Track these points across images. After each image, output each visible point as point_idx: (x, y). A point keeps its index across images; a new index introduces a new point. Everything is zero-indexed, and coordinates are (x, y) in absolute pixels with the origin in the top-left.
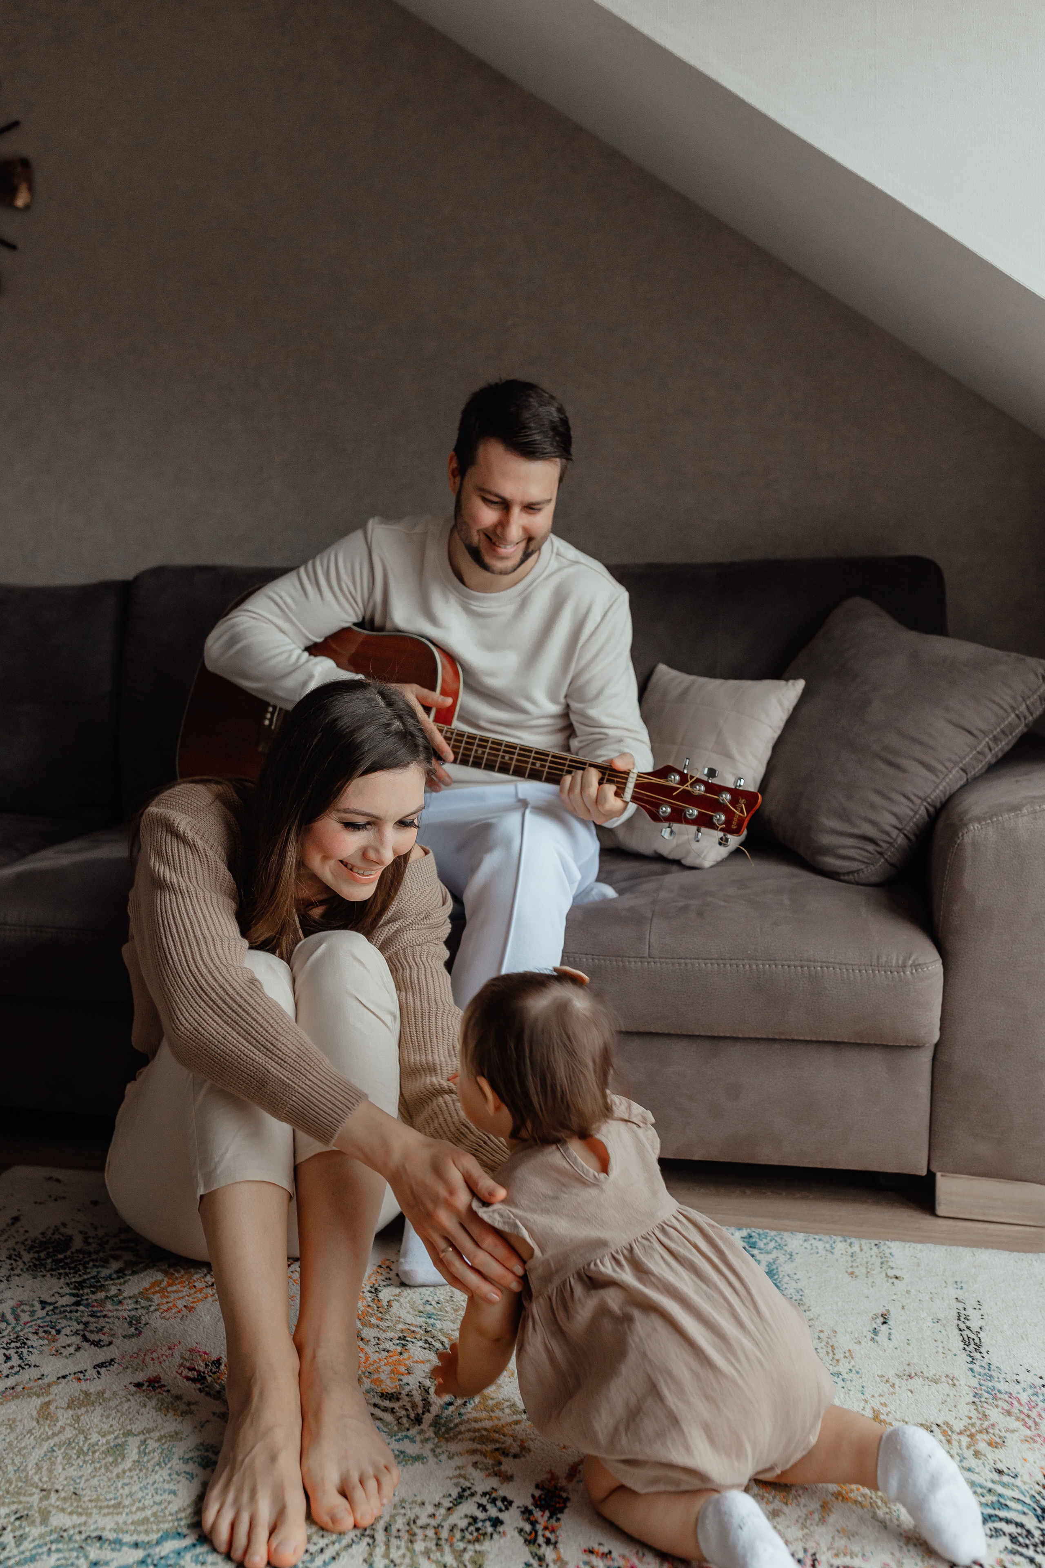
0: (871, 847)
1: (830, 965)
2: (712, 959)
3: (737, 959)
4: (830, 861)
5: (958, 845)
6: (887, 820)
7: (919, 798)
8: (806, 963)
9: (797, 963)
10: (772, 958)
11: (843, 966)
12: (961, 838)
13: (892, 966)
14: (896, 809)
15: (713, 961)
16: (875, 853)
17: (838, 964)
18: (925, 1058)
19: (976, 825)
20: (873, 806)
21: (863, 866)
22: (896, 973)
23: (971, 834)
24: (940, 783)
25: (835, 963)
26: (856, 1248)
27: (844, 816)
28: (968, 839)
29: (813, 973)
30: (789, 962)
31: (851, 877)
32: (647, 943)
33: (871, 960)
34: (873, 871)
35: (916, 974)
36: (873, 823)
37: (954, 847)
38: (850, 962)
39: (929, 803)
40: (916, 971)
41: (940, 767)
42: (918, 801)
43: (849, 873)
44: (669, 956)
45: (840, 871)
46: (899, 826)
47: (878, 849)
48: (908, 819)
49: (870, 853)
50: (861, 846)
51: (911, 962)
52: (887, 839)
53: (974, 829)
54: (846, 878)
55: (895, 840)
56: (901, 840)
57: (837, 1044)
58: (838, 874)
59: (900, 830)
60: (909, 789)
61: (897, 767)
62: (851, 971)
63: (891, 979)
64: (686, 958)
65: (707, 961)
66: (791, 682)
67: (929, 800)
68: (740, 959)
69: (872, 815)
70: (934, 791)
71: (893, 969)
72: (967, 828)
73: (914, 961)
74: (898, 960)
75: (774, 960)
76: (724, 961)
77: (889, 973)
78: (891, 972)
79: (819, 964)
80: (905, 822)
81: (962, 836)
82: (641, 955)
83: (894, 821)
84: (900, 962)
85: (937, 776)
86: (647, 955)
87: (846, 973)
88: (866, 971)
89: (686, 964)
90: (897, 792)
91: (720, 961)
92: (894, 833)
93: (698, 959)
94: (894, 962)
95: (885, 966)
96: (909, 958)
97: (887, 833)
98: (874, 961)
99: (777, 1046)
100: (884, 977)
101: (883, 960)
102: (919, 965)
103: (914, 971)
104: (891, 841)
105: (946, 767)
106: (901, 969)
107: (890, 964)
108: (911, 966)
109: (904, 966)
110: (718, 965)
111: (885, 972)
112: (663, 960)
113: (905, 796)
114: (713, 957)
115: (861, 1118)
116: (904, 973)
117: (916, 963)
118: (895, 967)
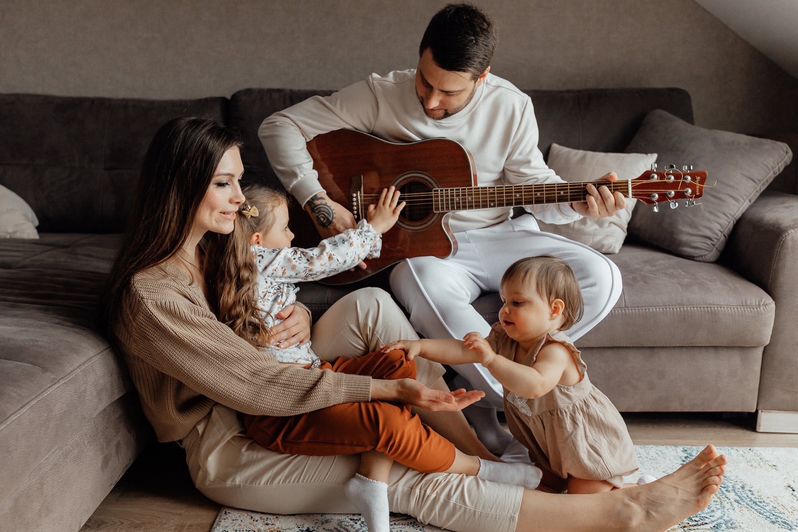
0: (709, 242)
1: (722, 306)
2: (659, 306)
3: (673, 305)
4: (688, 250)
5: (783, 241)
6: (716, 227)
7: (731, 215)
8: (709, 306)
9: (705, 306)
10: (691, 304)
11: (729, 306)
12: (785, 238)
13: (753, 306)
14: (720, 221)
15: (660, 307)
16: (711, 244)
17: (726, 305)
18: (759, 352)
19: (792, 231)
20: (709, 220)
21: (707, 253)
22: (755, 309)
23: (790, 236)
24: (741, 207)
25: (724, 305)
26: (741, 452)
27: (693, 225)
28: (789, 238)
29: (713, 311)
30: (700, 306)
31: (701, 259)
32: (624, 300)
33: (742, 303)
34: (712, 255)
35: (765, 309)
36: (710, 229)
37: (780, 243)
38: (732, 304)
39: (735, 218)
40: (765, 307)
41: (741, 199)
42: (730, 217)
43: (699, 257)
44: (636, 306)
45: (695, 255)
46: (722, 230)
47: (712, 243)
48: (726, 226)
49: (709, 245)
50: (704, 241)
51: (762, 303)
52: (717, 237)
53: (792, 233)
54: (698, 259)
55: (720, 238)
56: (723, 238)
57: (716, 347)
58: (694, 257)
59: (721, 232)
60: (726, 211)
61: (720, 199)
62: (732, 309)
63: (753, 313)
64: (646, 306)
65: (657, 307)
66: (649, 155)
67: (735, 216)
68: (674, 305)
69: (709, 225)
70: (737, 211)
71: (754, 307)
72: (788, 233)
73: (764, 303)
74: (756, 302)
75: (693, 305)
76: (666, 307)
77: (752, 309)
78: (753, 309)
79: (716, 306)
80: (724, 228)
81: (785, 236)
82: (621, 306)
83: (719, 227)
84: (757, 303)
85: (739, 204)
86: (624, 306)
87: (730, 310)
88: (740, 309)
89: (645, 310)
90: (721, 212)
91: (664, 307)
92: (720, 234)
93: (652, 306)
94: (754, 303)
95: (750, 306)
96: (762, 301)
97: (717, 234)
98: (744, 304)
99: (684, 350)
100: (750, 311)
101: (749, 302)
102: (767, 304)
103: (764, 308)
104: (718, 238)
105: (743, 199)
106: (758, 307)
107: (752, 305)
108: (763, 305)
109: (759, 305)
110: (662, 309)
111: (750, 309)
112: (633, 308)
113: (725, 214)
114: (660, 305)
115: (726, 385)
116: (760, 308)
117: (765, 303)
118: (755, 306)
